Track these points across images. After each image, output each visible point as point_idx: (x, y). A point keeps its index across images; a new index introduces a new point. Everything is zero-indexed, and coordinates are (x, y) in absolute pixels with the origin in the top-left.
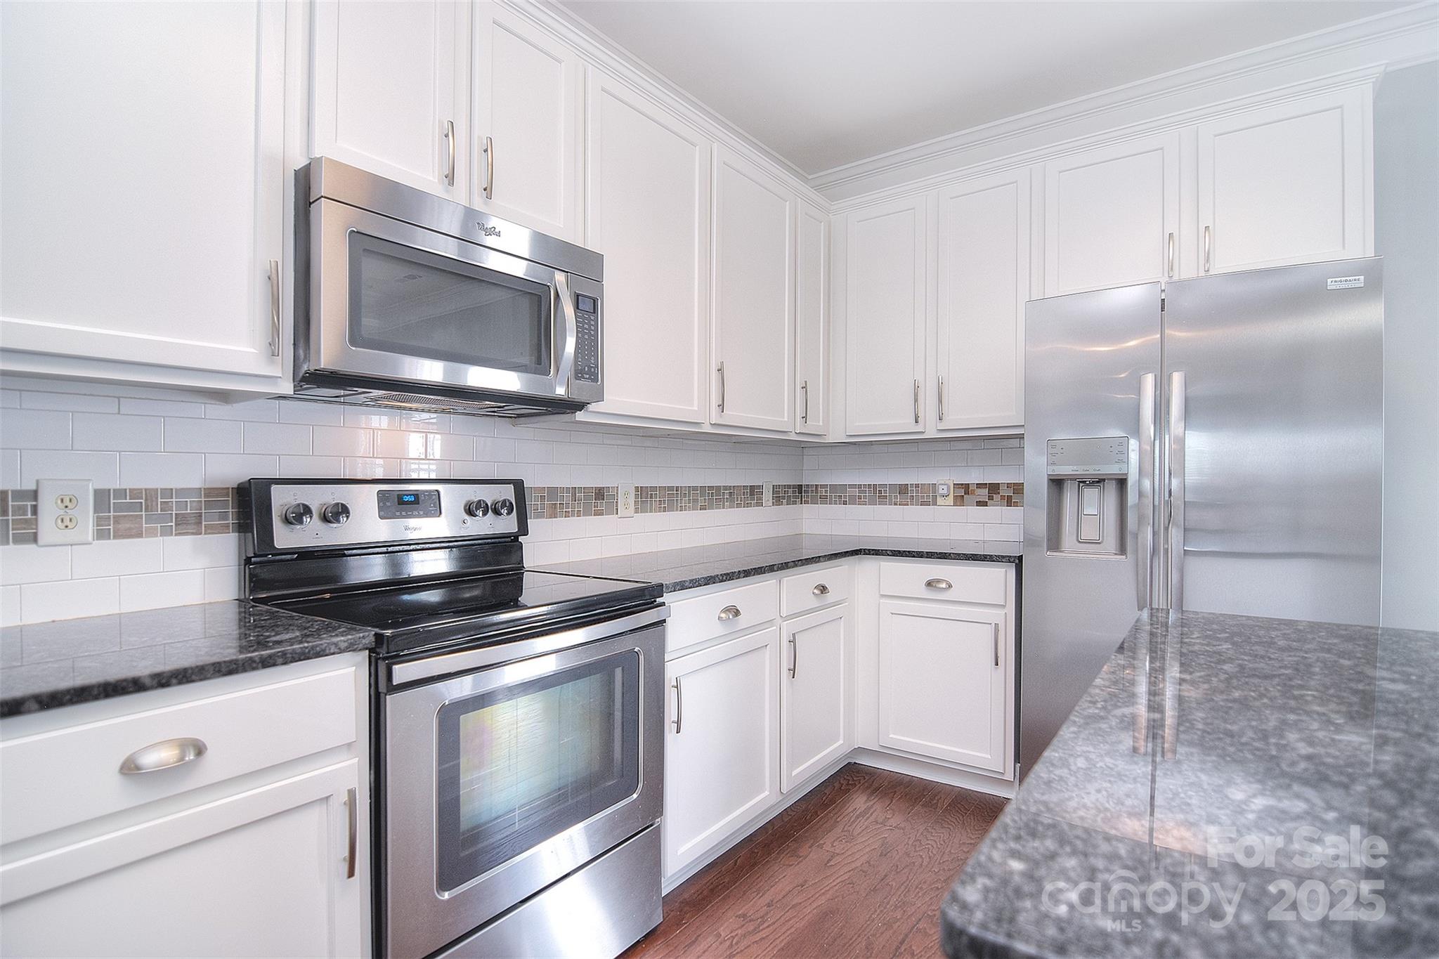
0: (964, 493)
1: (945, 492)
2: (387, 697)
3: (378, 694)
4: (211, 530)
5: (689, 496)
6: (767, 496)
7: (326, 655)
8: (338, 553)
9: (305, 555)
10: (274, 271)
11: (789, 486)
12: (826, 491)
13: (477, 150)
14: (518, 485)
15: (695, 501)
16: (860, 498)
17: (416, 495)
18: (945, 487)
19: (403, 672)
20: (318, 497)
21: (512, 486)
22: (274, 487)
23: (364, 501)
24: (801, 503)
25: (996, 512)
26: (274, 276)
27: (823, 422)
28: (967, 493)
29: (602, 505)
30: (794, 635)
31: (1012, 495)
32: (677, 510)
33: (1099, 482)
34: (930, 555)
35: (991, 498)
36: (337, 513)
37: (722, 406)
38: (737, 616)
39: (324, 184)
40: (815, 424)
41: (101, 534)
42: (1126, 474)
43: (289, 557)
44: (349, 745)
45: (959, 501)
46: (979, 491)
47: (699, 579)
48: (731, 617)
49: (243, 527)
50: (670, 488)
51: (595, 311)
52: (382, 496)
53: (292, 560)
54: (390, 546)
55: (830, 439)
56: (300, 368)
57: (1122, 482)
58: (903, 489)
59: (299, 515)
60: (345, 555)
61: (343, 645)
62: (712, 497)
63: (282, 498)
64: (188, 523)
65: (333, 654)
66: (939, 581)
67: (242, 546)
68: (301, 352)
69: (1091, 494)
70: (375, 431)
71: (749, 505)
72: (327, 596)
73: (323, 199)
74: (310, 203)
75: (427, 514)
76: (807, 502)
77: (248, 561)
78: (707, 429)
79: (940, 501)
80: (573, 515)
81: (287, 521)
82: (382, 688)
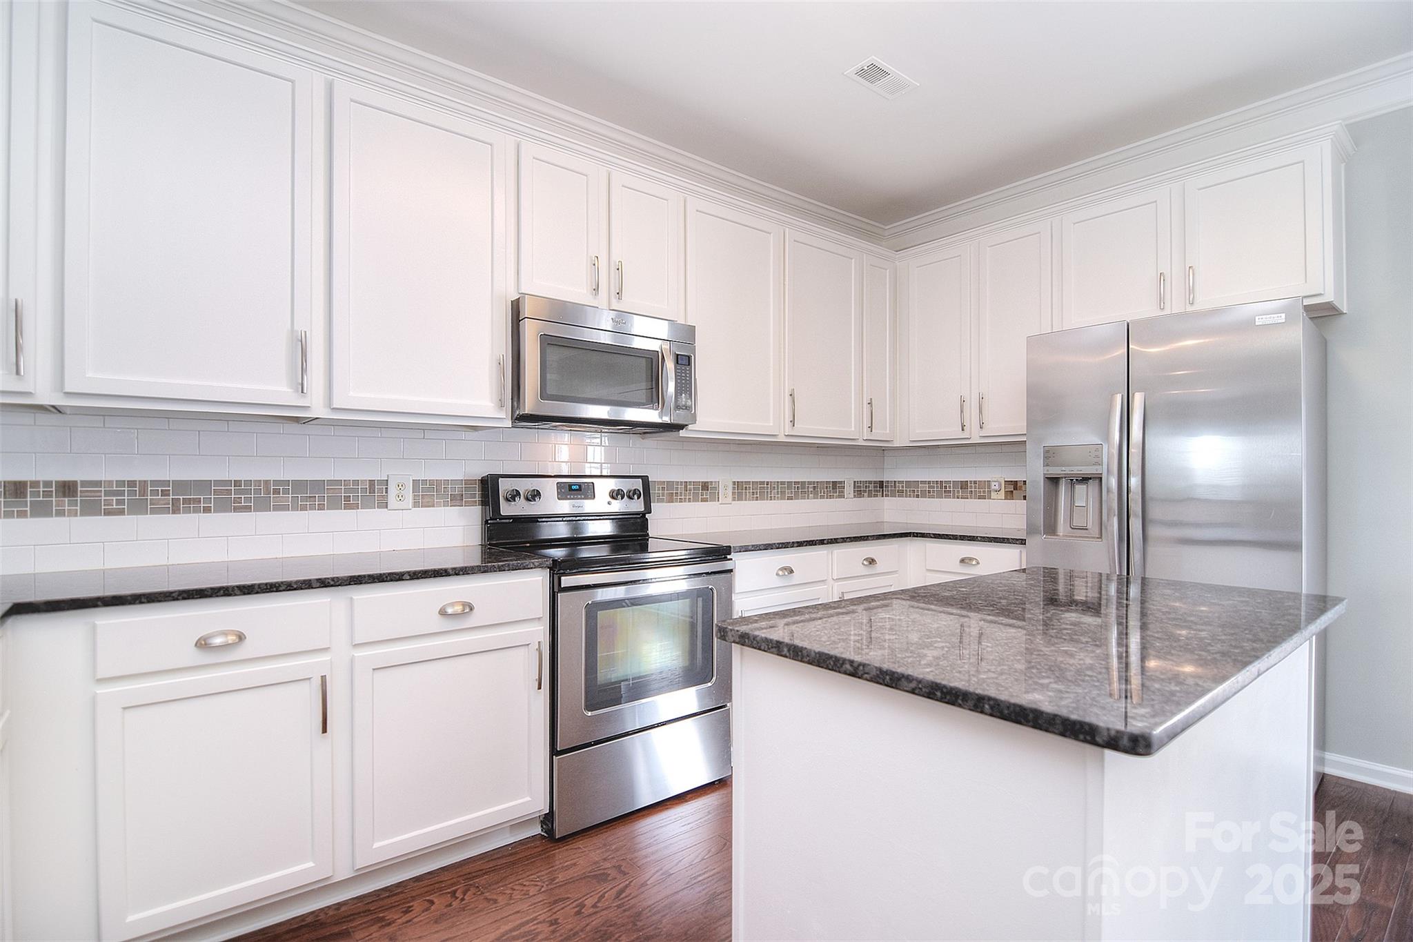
0: (1012, 489)
1: (997, 488)
2: (559, 594)
3: (554, 592)
4: (468, 504)
5: (778, 489)
6: (849, 490)
7: (529, 569)
8: (534, 520)
9: (517, 519)
10: (501, 360)
11: (870, 482)
12: (903, 487)
13: (613, 269)
14: (645, 480)
15: (783, 493)
16: (929, 492)
17: (580, 485)
18: (997, 484)
19: (567, 581)
20: (524, 486)
21: (640, 480)
22: (500, 479)
23: (549, 488)
24: (883, 496)
26: (502, 363)
27: (890, 430)
28: (1015, 488)
29: (707, 495)
30: (843, 593)
32: (767, 499)
33: (1085, 480)
34: (963, 538)
36: (535, 495)
37: (793, 422)
38: (791, 573)
39: (527, 310)
40: (881, 433)
41: (416, 505)
42: (1101, 474)
43: (507, 521)
44: (539, 619)
45: (1010, 495)
46: (1024, 487)
47: (760, 545)
48: (786, 573)
49: (484, 503)
50: (762, 483)
51: (689, 364)
52: (559, 485)
53: (510, 523)
54: (564, 517)
55: (896, 444)
56: (515, 412)
57: (1099, 478)
58: (964, 485)
59: (514, 495)
60: (538, 521)
61: (537, 564)
62: (799, 490)
63: (505, 486)
64: (457, 500)
65: (532, 568)
66: (971, 559)
67: (484, 513)
68: (515, 404)
69: (1080, 489)
70: (557, 446)
71: (831, 497)
72: (528, 545)
73: (526, 319)
74: (520, 321)
75: (586, 498)
76: (887, 496)
77: (486, 522)
78: (782, 439)
79: (993, 495)
80: (685, 501)
81: (507, 500)
82: (556, 590)
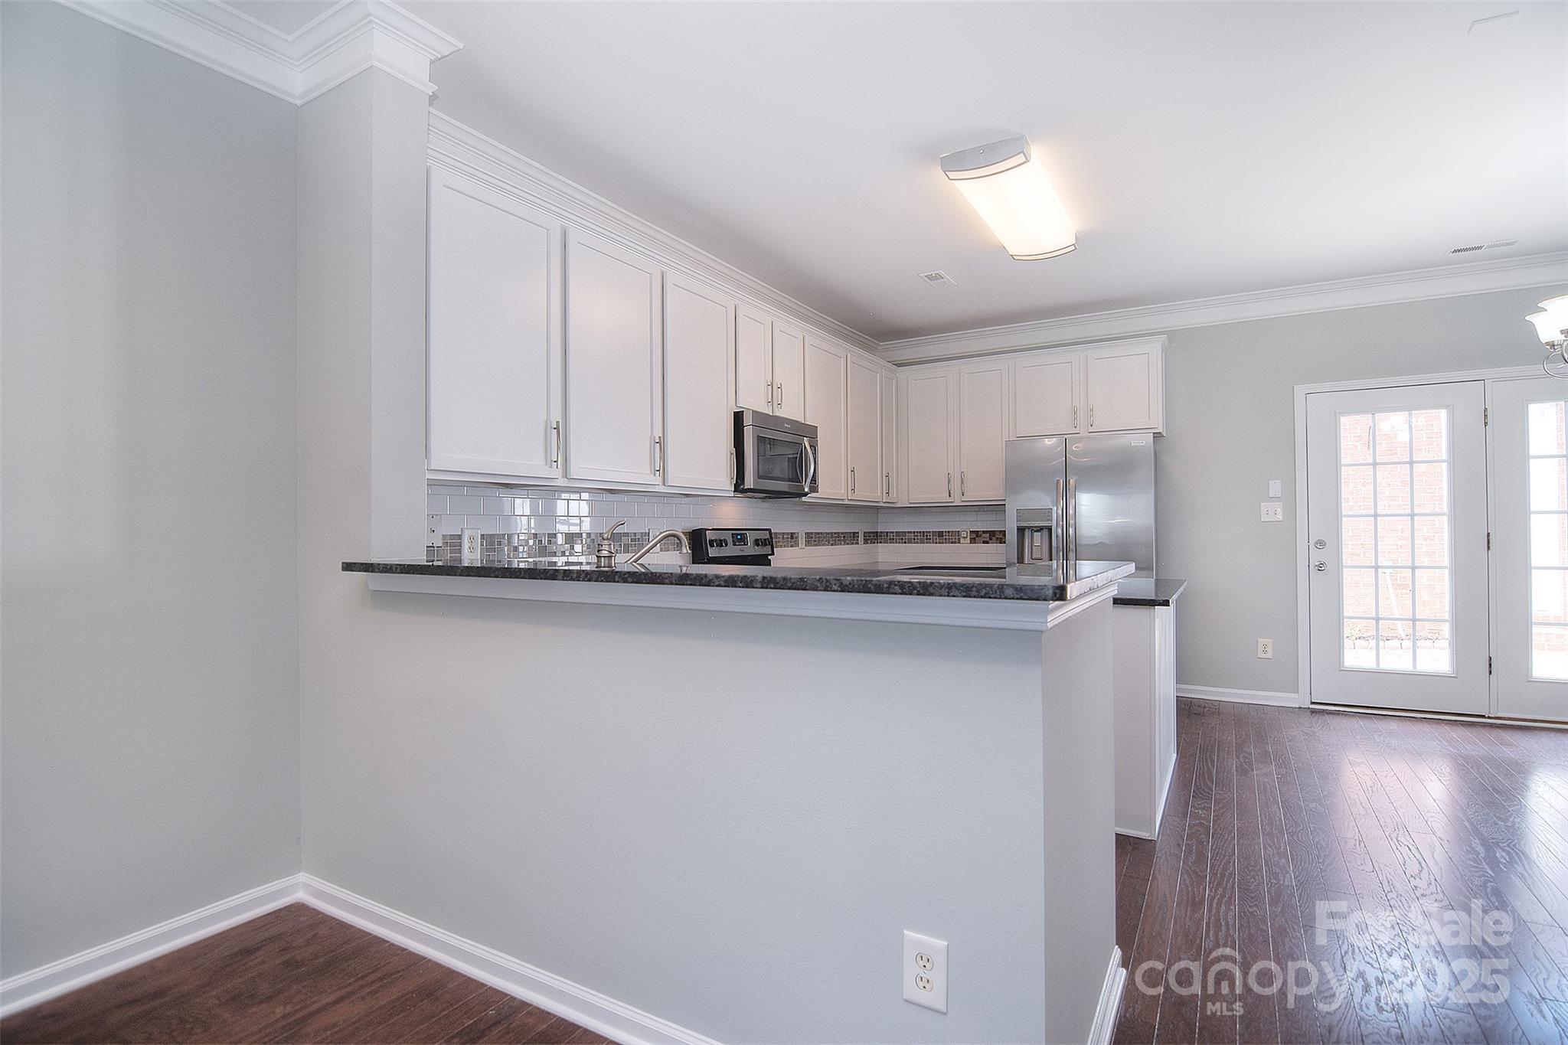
0: (976, 537)
1: (965, 536)
5: (826, 538)
11: (873, 533)
12: (893, 536)
13: (776, 388)
14: (771, 532)
15: (829, 541)
18: (965, 533)
21: (768, 532)
22: (708, 531)
24: (878, 543)
25: (993, 547)
26: (732, 454)
29: (793, 542)
31: (998, 537)
32: (821, 546)
33: (1040, 529)
35: (991, 539)
37: (853, 489)
39: (750, 420)
40: (893, 497)
42: (1050, 526)
45: (973, 541)
46: (984, 535)
52: (733, 536)
55: (898, 505)
56: (739, 487)
57: (1050, 529)
58: (940, 534)
62: (837, 539)
63: (709, 536)
68: (739, 482)
69: (1037, 535)
73: (750, 426)
74: (740, 427)
76: (881, 543)
78: (846, 502)
79: (962, 540)
80: (783, 547)
81: (711, 546)
